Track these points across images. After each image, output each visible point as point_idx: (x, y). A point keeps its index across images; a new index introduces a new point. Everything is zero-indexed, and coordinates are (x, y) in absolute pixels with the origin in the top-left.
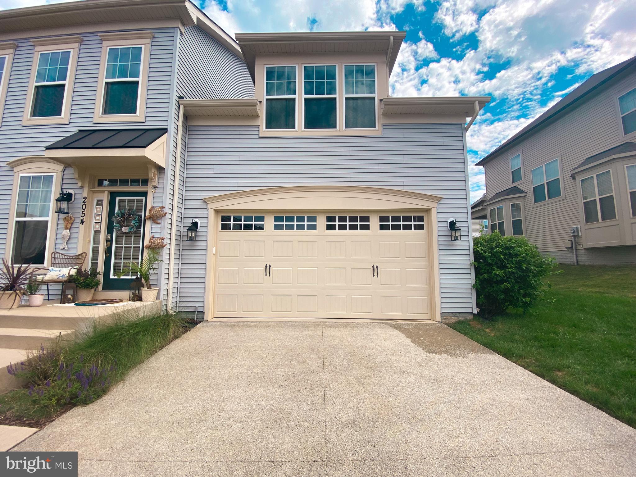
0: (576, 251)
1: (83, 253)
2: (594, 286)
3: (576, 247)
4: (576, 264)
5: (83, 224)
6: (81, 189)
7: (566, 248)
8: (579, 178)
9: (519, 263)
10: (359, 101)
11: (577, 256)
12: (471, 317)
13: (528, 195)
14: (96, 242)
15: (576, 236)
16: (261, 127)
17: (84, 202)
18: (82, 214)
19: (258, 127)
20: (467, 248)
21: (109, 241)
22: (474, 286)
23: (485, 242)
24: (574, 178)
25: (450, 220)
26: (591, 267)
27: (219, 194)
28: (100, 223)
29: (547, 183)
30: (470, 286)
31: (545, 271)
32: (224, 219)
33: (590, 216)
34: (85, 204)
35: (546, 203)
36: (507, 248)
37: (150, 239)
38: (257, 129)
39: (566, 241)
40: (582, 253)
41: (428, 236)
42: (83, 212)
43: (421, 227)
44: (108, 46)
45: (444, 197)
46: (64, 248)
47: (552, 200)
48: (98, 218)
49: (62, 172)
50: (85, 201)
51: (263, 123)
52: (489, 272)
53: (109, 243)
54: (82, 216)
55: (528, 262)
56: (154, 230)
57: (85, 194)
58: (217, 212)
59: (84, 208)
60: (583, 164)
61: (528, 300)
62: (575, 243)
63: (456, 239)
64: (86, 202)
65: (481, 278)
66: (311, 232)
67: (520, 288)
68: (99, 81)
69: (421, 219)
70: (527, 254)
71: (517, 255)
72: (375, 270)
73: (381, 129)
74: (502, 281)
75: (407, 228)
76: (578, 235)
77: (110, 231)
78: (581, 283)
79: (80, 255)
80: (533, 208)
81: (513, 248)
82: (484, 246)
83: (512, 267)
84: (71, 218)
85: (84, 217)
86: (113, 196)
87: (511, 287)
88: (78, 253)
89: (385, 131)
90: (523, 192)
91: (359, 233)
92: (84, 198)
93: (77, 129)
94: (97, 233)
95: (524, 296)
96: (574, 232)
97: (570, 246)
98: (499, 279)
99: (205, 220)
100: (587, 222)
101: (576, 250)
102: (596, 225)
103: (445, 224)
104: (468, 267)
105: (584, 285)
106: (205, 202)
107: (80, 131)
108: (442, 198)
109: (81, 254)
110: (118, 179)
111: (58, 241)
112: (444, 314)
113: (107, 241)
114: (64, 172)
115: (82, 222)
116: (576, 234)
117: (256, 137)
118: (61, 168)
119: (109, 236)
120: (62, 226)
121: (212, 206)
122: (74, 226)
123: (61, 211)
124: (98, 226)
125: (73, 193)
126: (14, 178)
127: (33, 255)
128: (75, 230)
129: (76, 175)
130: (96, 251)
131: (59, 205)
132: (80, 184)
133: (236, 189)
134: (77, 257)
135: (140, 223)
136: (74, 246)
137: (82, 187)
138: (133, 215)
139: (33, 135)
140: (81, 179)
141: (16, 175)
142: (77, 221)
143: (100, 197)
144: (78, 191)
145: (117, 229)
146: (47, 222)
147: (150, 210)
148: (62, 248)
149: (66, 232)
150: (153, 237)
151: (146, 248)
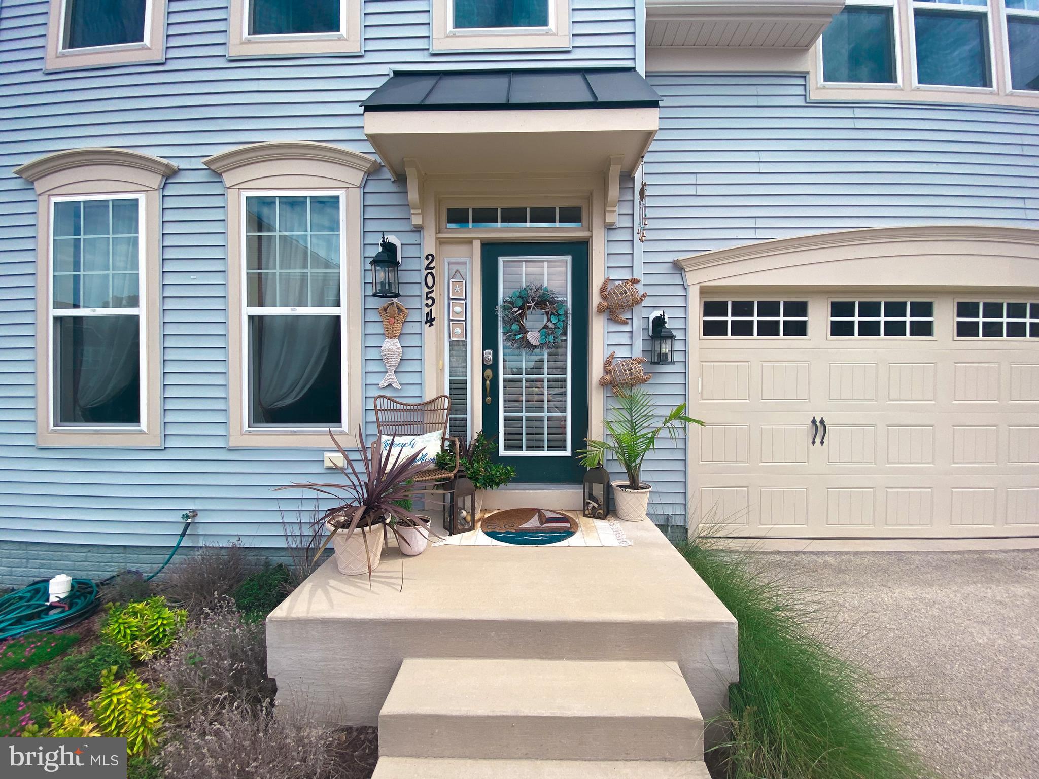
1: (437, 398)
5: (431, 325)
6: (416, 234)
14: (459, 369)
16: (811, 78)
17: (427, 268)
18: (427, 298)
19: (804, 75)
21: (490, 367)
28: (464, 322)
32: (710, 308)
34: (432, 274)
37: (608, 363)
38: (802, 81)
42: (428, 293)
46: (390, 385)
48: (458, 309)
49: (360, 187)
50: (431, 265)
51: (816, 67)
53: (489, 372)
54: (427, 305)
56: (615, 339)
57: (430, 247)
59: (430, 284)
64: (433, 268)
66: (920, 341)
77: (489, 341)
79: (430, 402)
84: (399, 308)
85: (433, 308)
88: (428, 397)
92: (427, 258)
93: (387, 70)
94: (458, 347)
99: (679, 313)
106: (678, 267)
107: (397, 74)
109: (434, 401)
110: (526, 209)
111: (372, 367)
113: (485, 367)
114: (364, 187)
115: (430, 320)
117: (800, 101)
118: (357, 177)
119: (489, 354)
120: (378, 328)
121: (697, 278)
122: (409, 328)
123: (387, 292)
124: (458, 330)
125: (398, 243)
126: (226, 201)
127: (289, 401)
128: (415, 341)
129: (413, 195)
130: (458, 389)
131: (381, 275)
132: (416, 220)
133: (751, 234)
134: (425, 407)
135: (565, 322)
136: (415, 379)
137: (418, 229)
138: (553, 303)
139: (263, 86)
140: (423, 204)
141: (231, 194)
142: (415, 316)
143: (457, 254)
144: (412, 238)
145: (509, 338)
146: (338, 318)
147: (603, 290)
148: (383, 383)
149: (392, 345)
150: (612, 356)
151: (603, 384)
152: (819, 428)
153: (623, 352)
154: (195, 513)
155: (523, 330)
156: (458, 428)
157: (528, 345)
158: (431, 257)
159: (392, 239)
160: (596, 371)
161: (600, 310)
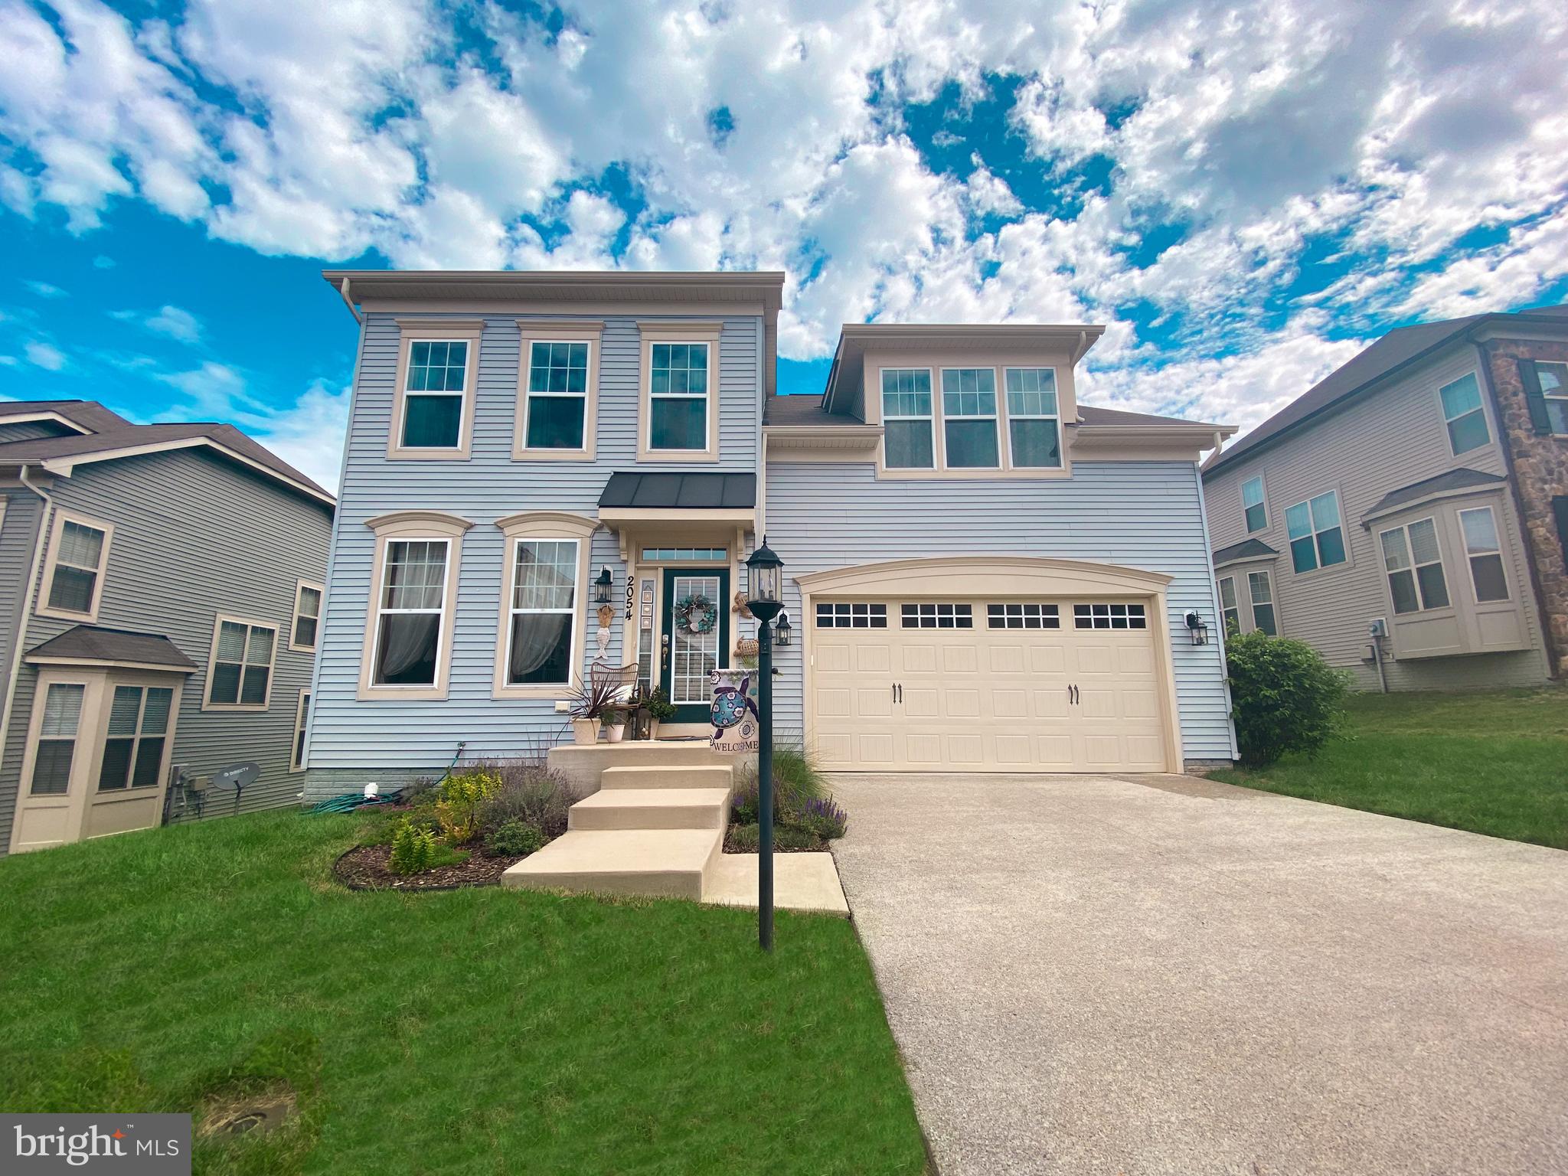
0: (1383, 670)
1: (631, 665)
2: (1418, 725)
3: (1381, 659)
4: (1383, 690)
5: (629, 619)
6: (623, 565)
7: (1363, 660)
8: (1378, 531)
9: (1297, 678)
10: (1029, 424)
11: (1384, 676)
12: (1230, 766)
13: (1282, 557)
14: (646, 647)
15: (1380, 638)
16: (878, 465)
17: (629, 584)
18: (628, 603)
19: (873, 464)
20: (1215, 656)
21: (667, 645)
22: (1231, 716)
23: (1244, 647)
24: (1368, 529)
25: (1187, 612)
26: (1412, 695)
27: (820, 570)
28: (651, 617)
29: (1318, 535)
30: (1224, 717)
31: (1338, 692)
32: (821, 609)
33: (1402, 600)
34: (632, 588)
35: (1317, 573)
36: (1277, 655)
37: (739, 642)
38: (872, 467)
39: (1362, 647)
40: (1394, 670)
41: (1153, 637)
42: (628, 600)
43: (1139, 624)
44: (650, 341)
45: (1176, 575)
46: (601, 657)
47: (1329, 569)
48: (647, 609)
49: (590, 538)
50: (632, 583)
51: (881, 459)
52: (1254, 694)
53: (666, 649)
54: (627, 607)
55: (1312, 678)
56: (744, 628)
57: (631, 572)
58: (813, 598)
59: (630, 594)
60: (1382, 505)
61: (1316, 733)
62: (1379, 651)
63: (1200, 643)
64: (632, 585)
65: (1242, 702)
66: (964, 631)
67: (1304, 717)
68: (642, 396)
69: (1139, 610)
70: (1310, 665)
71: (1294, 667)
72: (1074, 692)
73: (1069, 469)
74: (1276, 707)
75: (1119, 624)
76: (1383, 636)
77: (667, 629)
78: (1396, 723)
79: (627, 668)
80: (1294, 583)
81: (1288, 656)
82: (1241, 653)
83: (1289, 686)
84: (610, 609)
85: (631, 608)
86: (670, 574)
87: (1290, 715)
88: (625, 665)
89: (1076, 472)
90: (1272, 551)
91: (1042, 632)
92: (629, 579)
93: (611, 470)
94: (646, 633)
95: (1312, 728)
96: (1375, 631)
97: (1370, 656)
98: (1270, 702)
99: (797, 612)
100: (1398, 611)
101: (1382, 664)
102: (1413, 617)
103: (1179, 619)
104: (1220, 686)
105: (1400, 726)
106: (797, 583)
107: (615, 473)
108: (1172, 578)
109: (629, 667)
111: (591, 645)
112: (1187, 762)
113: (663, 646)
114: (594, 537)
115: (629, 616)
116: (1378, 633)
117: (871, 480)
118: (589, 531)
119: (666, 638)
120: (596, 621)
121: (808, 589)
122: (615, 621)
123: (603, 599)
124: (647, 622)
125: (611, 570)
126: (504, 544)
127: (531, 670)
128: (618, 629)
129: (623, 544)
130: (645, 659)
131: (601, 590)
132: (624, 557)
133: (842, 561)
134: (624, 671)
135: (715, 617)
136: (617, 653)
137: (625, 562)
138: (706, 605)
139: (533, 477)
140: (628, 549)
141: (508, 540)
142: (619, 614)
143: (648, 576)
144: (620, 567)
145: (680, 627)
146: (571, 615)
147: (736, 598)
148: (597, 656)
149: (604, 632)
150: (742, 638)
151: (736, 655)
152: (897, 690)
153: (748, 636)
154: (462, 744)
155: (689, 622)
156: (644, 684)
157: (691, 632)
158: (631, 578)
159: (608, 568)
160: (733, 648)
161: (735, 611)
